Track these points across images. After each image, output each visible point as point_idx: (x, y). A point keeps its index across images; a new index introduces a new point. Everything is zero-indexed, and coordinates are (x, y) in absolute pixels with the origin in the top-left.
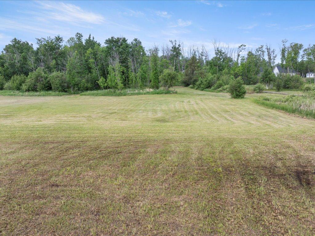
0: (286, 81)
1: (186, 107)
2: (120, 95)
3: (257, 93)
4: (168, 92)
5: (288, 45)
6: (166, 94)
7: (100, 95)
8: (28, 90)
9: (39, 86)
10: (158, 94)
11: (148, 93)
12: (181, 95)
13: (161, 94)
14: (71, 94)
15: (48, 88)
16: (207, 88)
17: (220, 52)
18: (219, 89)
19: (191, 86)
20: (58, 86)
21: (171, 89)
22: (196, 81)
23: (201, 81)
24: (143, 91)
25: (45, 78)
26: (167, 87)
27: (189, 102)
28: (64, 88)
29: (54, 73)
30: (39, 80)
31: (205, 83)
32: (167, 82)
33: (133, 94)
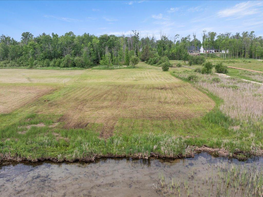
0: (197, 60)
1: (143, 76)
2: (111, 69)
3: (178, 67)
4: (134, 67)
5: (207, 33)
6: (133, 68)
7: (102, 69)
8: (64, 67)
9: (70, 64)
10: (129, 68)
11: (124, 68)
12: (141, 69)
13: (131, 68)
14: (86, 68)
15: (74, 65)
16: (154, 64)
17: (165, 37)
18: (159, 65)
19: (146, 61)
20: (80, 65)
21: (135, 66)
22: (148, 59)
23: (151, 60)
24: (122, 67)
25: (72, 60)
26: (133, 65)
27: (144, 73)
28: (83, 66)
29: (77, 58)
30: (69, 62)
31: (153, 61)
32: (133, 62)
33: (117, 69)
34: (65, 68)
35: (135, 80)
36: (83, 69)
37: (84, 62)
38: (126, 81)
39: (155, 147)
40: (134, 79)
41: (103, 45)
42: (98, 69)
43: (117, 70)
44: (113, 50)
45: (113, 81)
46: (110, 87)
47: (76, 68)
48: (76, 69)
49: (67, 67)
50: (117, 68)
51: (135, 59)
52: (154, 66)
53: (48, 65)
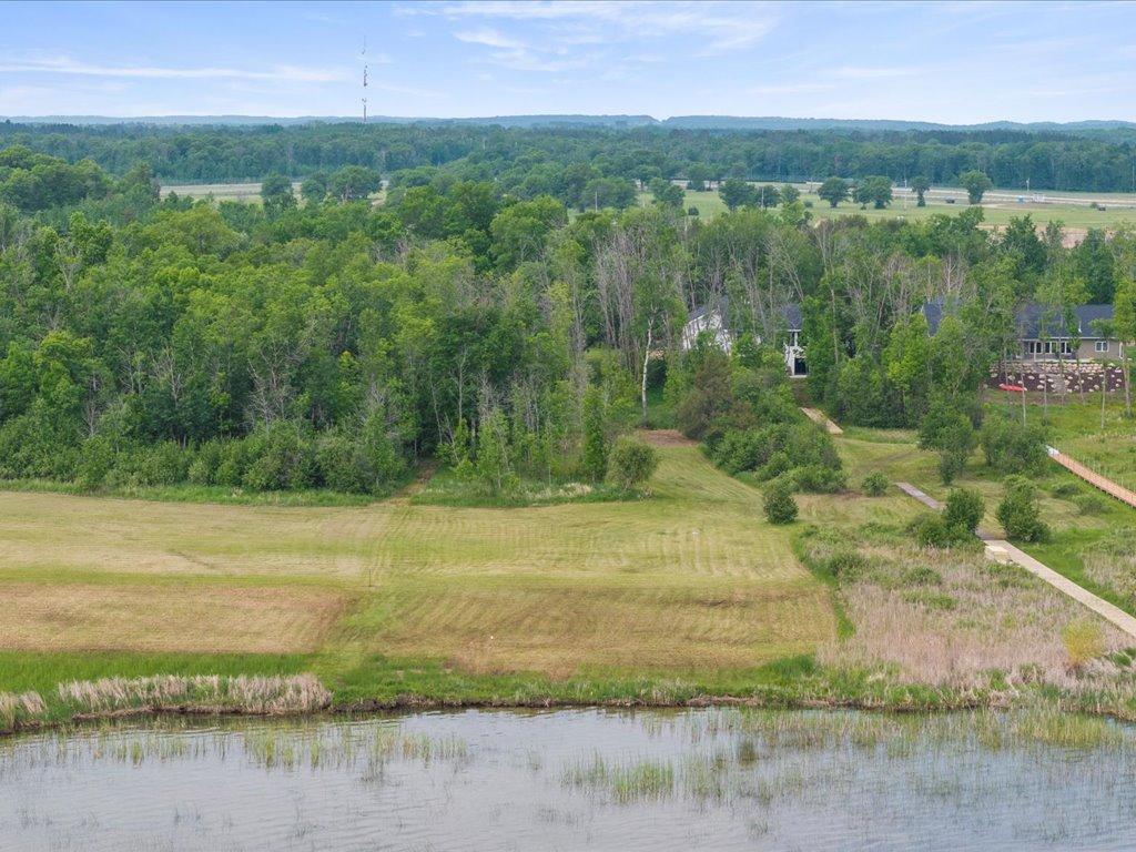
3: (865, 496)
4: (631, 496)
6: (625, 500)
8: (266, 488)
10: (605, 500)
11: (580, 498)
12: (664, 502)
13: (613, 501)
14: (380, 498)
15: (317, 479)
16: (746, 469)
19: (704, 445)
20: (352, 479)
21: (638, 486)
22: (718, 436)
23: (733, 444)
24: (566, 490)
25: (306, 454)
26: (628, 481)
27: (675, 534)
28: (364, 485)
29: (329, 441)
30: (291, 459)
31: (741, 451)
32: (628, 468)
33: (544, 502)
34: (277, 496)
35: (625, 571)
36: (369, 501)
37: (371, 464)
38: (589, 575)
39: (643, 692)
40: (625, 563)
41: (462, 360)
42: (443, 502)
43: (544, 511)
44: (521, 395)
45: (539, 572)
46: (535, 596)
47: (332, 494)
48: (331, 502)
49: (282, 486)
50: (540, 501)
51: (634, 454)
52: (742, 481)
53: (180, 477)
